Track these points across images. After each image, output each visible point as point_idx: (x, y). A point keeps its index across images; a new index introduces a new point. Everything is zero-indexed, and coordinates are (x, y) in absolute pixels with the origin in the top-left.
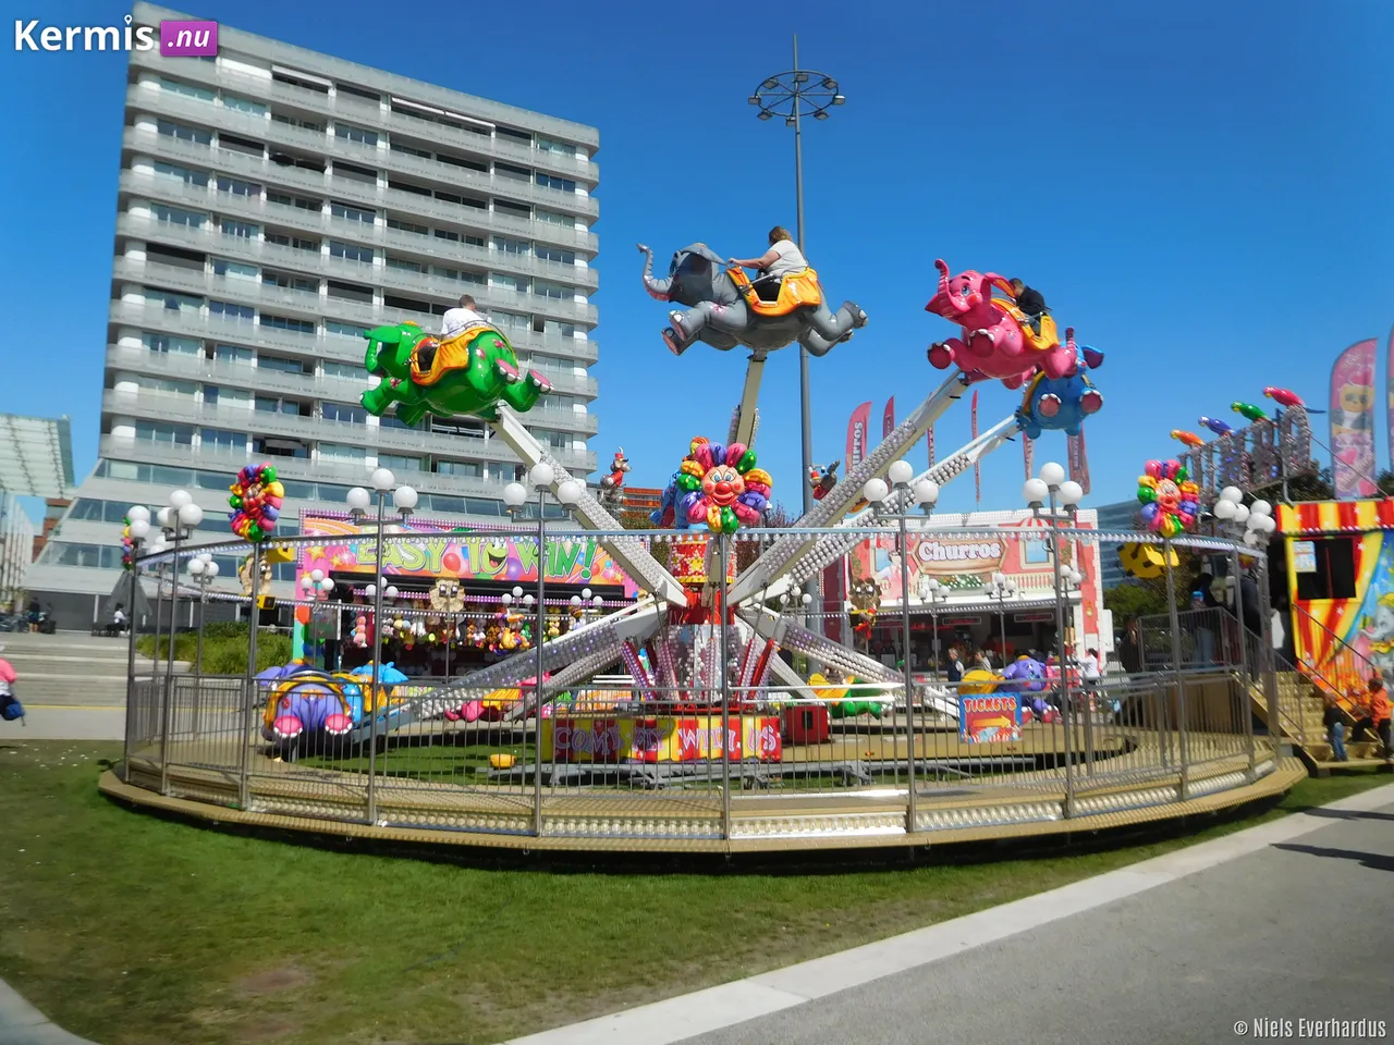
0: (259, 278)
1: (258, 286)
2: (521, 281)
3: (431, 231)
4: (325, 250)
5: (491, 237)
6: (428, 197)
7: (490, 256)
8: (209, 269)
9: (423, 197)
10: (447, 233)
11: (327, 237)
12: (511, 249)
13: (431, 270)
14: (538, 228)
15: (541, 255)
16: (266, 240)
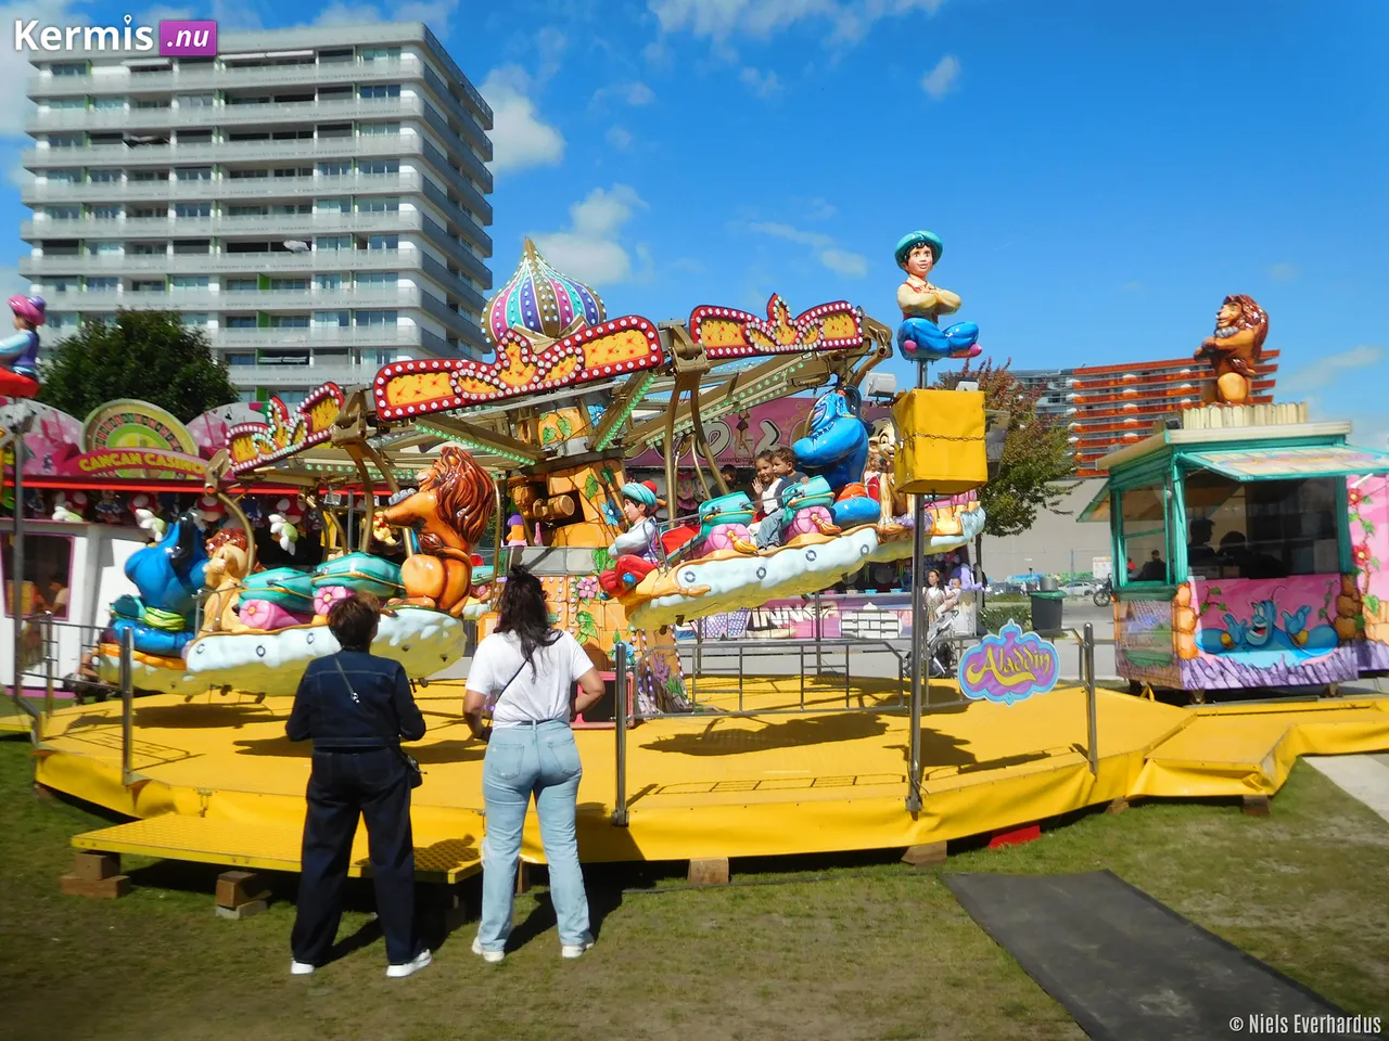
0: (122, 251)
1: (122, 258)
2: (345, 202)
3: (271, 173)
4: (172, 213)
5: (316, 165)
6: (267, 141)
7: (317, 183)
8: (87, 252)
9: (262, 142)
10: (284, 170)
11: (172, 201)
12: (335, 172)
13: (270, 210)
14: (364, 144)
15: (366, 170)
16: (128, 216)
